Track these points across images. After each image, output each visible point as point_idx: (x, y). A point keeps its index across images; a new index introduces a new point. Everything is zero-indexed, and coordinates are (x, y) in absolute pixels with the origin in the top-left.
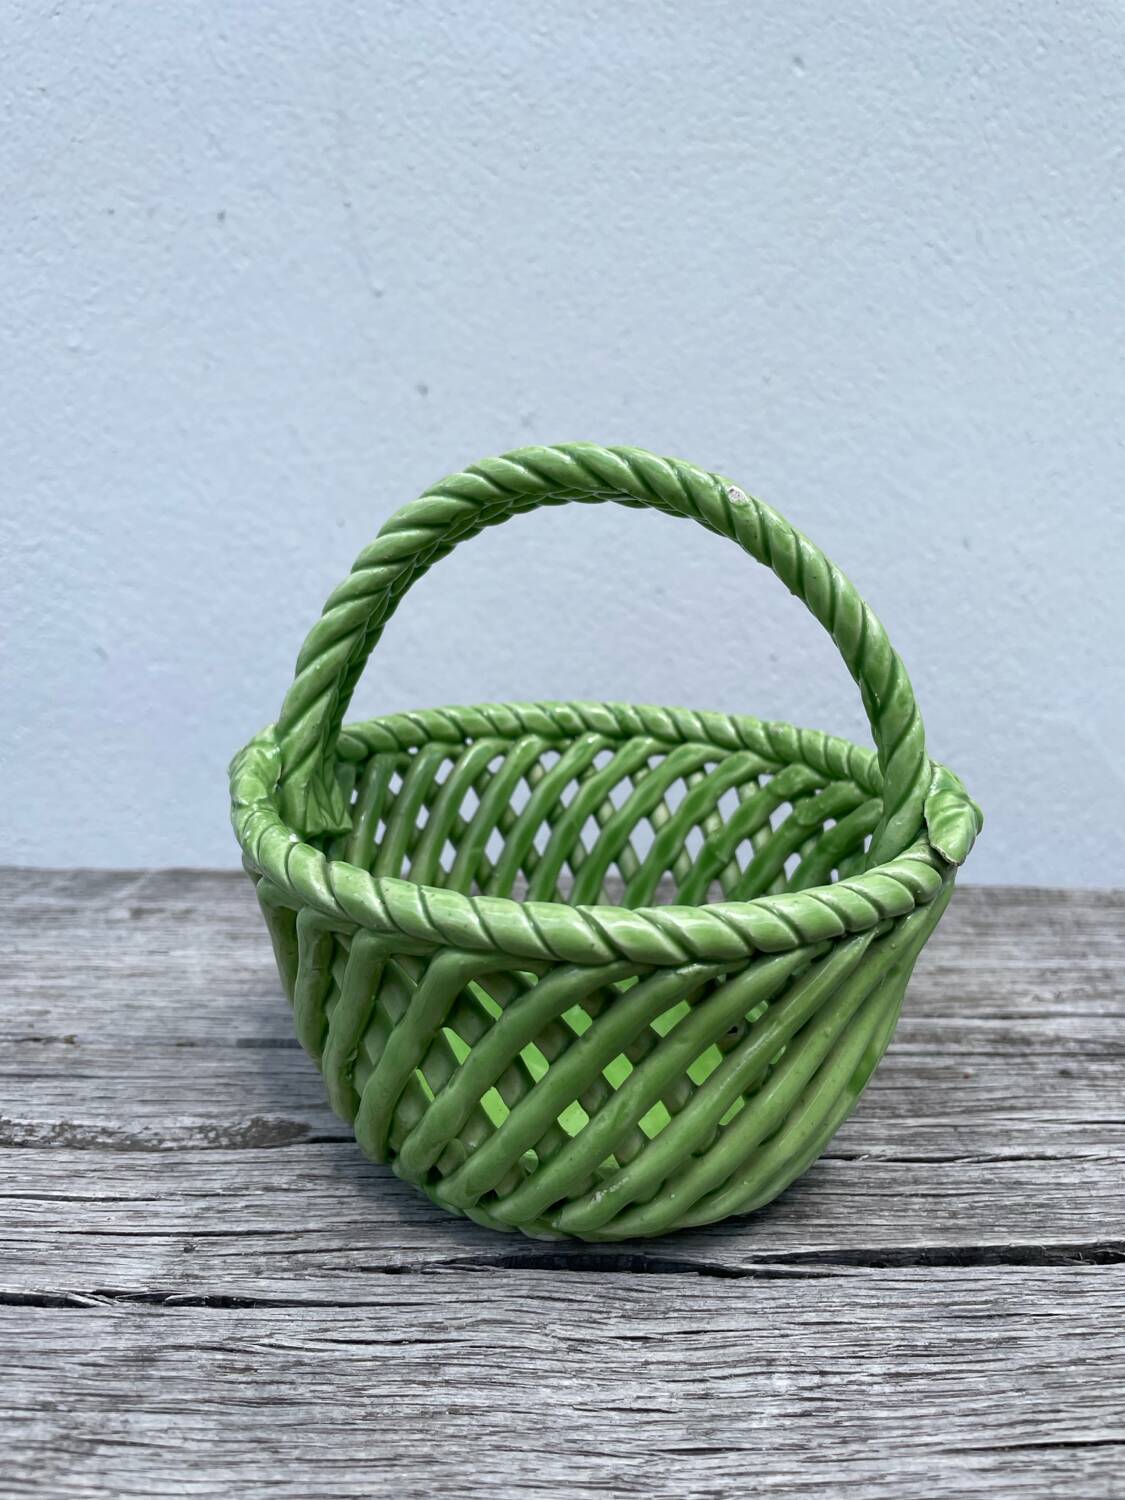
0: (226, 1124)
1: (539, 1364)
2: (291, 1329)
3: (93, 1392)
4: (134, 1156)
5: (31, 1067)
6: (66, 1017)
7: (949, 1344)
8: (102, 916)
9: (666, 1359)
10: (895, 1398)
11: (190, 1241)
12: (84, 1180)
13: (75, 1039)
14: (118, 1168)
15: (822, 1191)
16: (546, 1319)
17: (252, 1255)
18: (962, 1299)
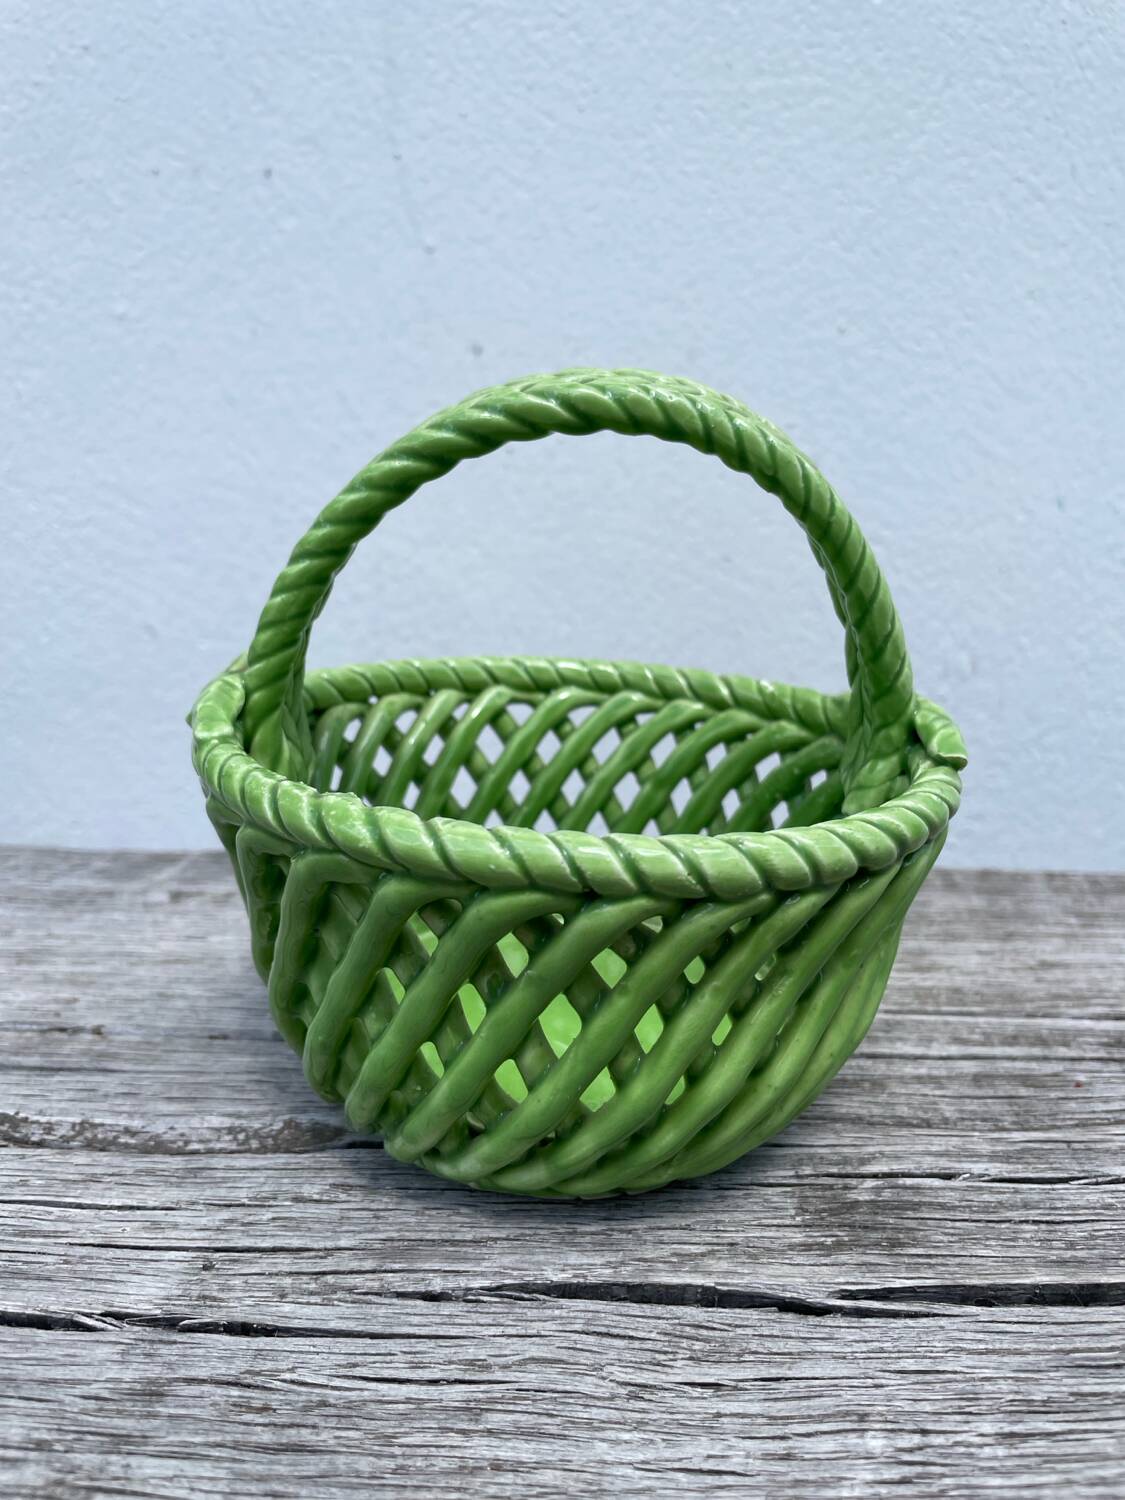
0: (257, 1125)
1: (594, 1413)
2: (316, 1361)
3: (93, 1429)
4: (156, 1159)
5: (55, 1059)
6: (94, 1006)
7: (1072, 1399)
8: (140, 899)
9: (741, 1411)
10: (1009, 1463)
11: (210, 1257)
12: (100, 1186)
13: (103, 1030)
14: (138, 1173)
15: (918, 1215)
16: (603, 1359)
17: (277, 1275)
18: (1085, 1345)
